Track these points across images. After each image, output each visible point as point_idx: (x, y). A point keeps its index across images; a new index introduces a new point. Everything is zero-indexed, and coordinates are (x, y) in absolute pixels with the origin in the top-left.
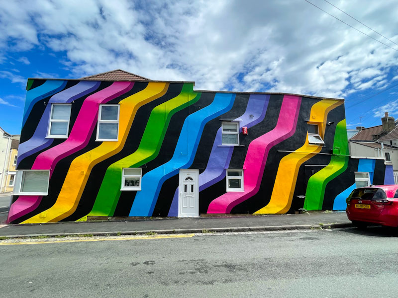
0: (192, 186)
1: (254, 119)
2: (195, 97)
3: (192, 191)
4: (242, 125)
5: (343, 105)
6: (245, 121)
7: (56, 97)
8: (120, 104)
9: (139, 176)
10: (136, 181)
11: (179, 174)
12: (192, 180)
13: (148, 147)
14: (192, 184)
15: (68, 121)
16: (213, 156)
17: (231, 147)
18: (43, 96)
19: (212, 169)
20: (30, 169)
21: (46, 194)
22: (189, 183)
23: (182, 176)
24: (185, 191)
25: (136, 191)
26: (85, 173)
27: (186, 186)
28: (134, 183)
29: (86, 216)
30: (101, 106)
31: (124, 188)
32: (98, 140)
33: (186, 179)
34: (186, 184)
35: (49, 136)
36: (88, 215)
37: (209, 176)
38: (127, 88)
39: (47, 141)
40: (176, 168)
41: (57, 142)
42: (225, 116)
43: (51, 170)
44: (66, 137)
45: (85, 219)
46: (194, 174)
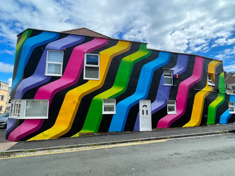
0: (147, 111)
1: (181, 69)
2: (148, 53)
3: (147, 114)
4: (175, 73)
5: (222, 64)
6: (176, 70)
7: (51, 45)
8: (100, 54)
9: (114, 104)
10: (112, 108)
11: (139, 103)
12: (146, 106)
13: (119, 85)
14: (147, 109)
15: (62, 63)
16: (159, 91)
17: (169, 86)
18: (41, 43)
19: (159, 100)
20: (33, 99)
21: (47, 118)
22: (145, 109)
23: (141, 104)
24: (143, 114)
25: (113, 114)
26: (76, 102)
27: (143, 111)
28: (110, 109)
29: (78, 133)
30: (86, 55)
31: (104, 113)
32: (85, 78)
33: (143, 106)
34: (143, 109)
35: (47, 74)
36: (80, 132)
37: (158, 104)
38: (104, 44)
39: (46, 77)
40: (138, 99)
41: (54, 79)
42: (165, 66)
43: (49, 100)
44: (61, 75)
45: (77, 135)
46: (148, 103)
